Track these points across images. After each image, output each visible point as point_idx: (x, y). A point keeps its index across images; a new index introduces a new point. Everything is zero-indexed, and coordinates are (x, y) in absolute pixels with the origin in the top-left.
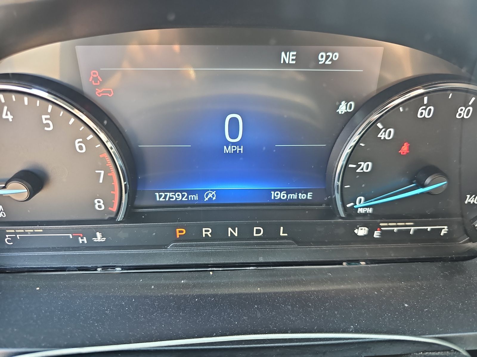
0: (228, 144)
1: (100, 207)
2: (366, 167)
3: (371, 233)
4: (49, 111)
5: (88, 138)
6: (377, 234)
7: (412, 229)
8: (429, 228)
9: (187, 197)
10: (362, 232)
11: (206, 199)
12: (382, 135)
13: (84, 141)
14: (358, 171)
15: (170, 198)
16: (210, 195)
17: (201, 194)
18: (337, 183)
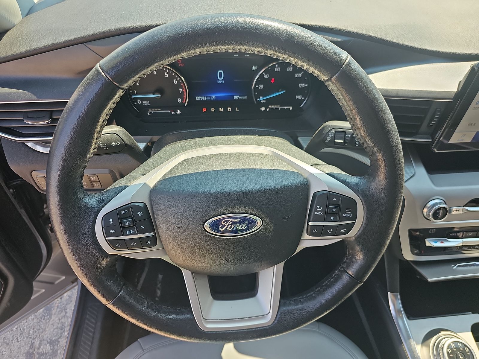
0: (219, 80)
1: (179, 101)
2: (261, 87)
3: (266, 109)
4: (167, 71)
5: (178, 79)
6: (268, 110)
7: (280, 108)
8: (285, 108)
9: (206, 99)
10: (263, 109)
11: (212, 99)
12: (265, 77)
13: (177, 80)
14: (259, 88)
15: (201, 99)
16: (213, 98)
17: (210, 97)
18: (253, 92)
